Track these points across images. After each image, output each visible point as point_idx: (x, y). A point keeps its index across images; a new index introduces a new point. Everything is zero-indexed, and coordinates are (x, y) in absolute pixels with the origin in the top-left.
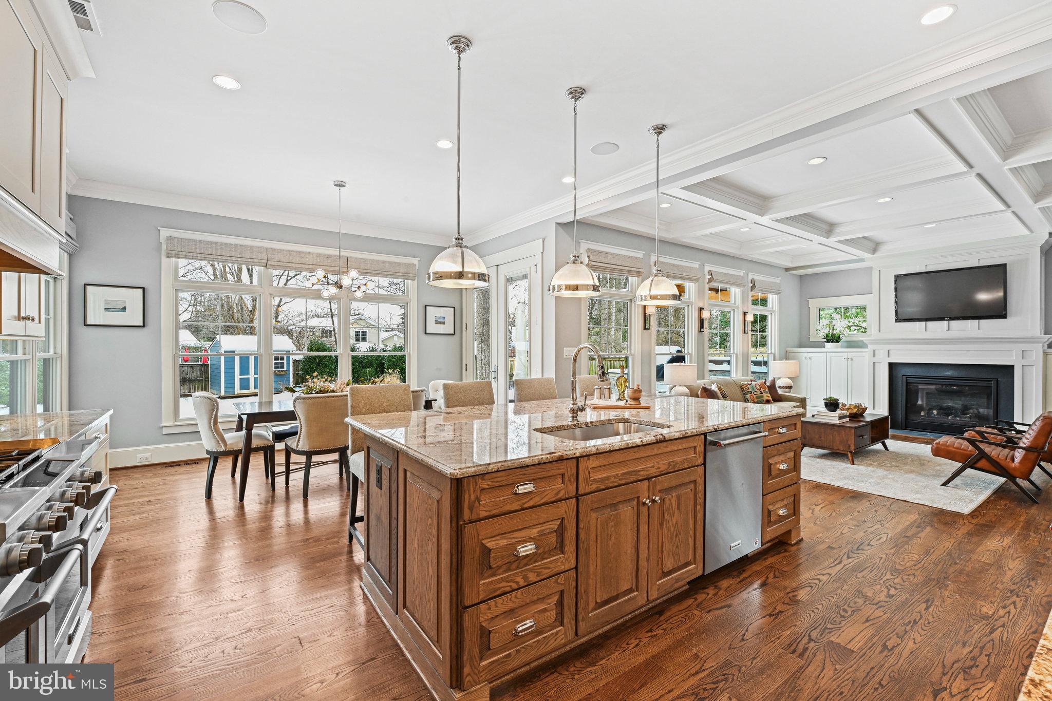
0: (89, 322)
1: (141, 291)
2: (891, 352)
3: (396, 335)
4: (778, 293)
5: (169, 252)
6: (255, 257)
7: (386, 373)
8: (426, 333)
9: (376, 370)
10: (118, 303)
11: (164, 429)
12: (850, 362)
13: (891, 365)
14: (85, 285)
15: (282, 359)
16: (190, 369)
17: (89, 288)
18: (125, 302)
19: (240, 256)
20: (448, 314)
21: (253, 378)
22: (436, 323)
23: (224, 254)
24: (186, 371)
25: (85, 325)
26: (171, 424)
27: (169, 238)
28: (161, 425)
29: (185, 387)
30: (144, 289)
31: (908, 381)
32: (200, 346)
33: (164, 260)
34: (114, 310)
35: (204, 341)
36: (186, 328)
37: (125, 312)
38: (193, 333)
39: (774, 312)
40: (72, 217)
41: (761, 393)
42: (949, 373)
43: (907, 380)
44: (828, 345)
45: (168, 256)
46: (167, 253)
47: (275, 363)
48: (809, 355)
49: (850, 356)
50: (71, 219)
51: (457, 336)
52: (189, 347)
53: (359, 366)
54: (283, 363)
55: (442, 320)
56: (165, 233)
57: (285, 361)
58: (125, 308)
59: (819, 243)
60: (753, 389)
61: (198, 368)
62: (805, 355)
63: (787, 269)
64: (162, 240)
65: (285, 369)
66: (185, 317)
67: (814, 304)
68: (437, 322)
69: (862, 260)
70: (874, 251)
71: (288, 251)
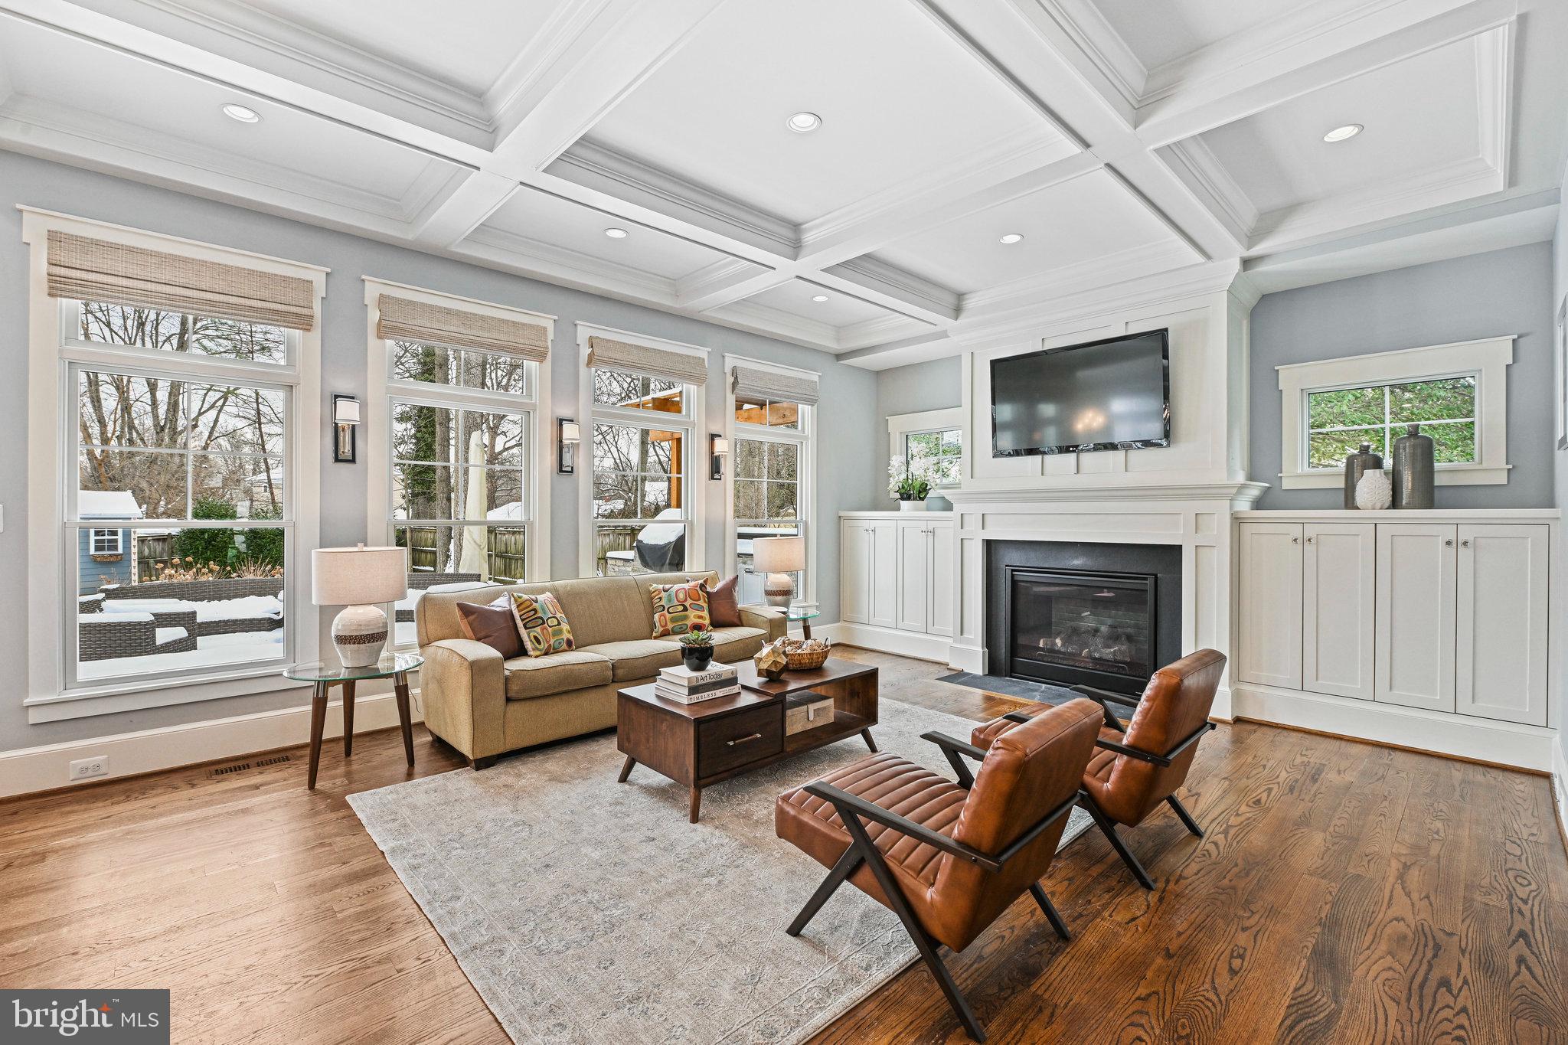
2: (987, 518)
4: (812, 401)
12: (930, 535)
13: (990, 546)
15: (114, 533)
31: (1016, 578)
39: (806, 438)
41: (685, 609)
42: (1078, 562)
43: (1013, 576)
44: (904, 504)
47: (97, 541)
48: (872, 524)
49: (931, 525)
54: (116, 541)
57: (120, 537)
59: (798, 277)
60: (670, 600)
62: (865, 524)
63: (839, 357)
65: (120, 551)
67: (897, 425)
69: (943, 335)
70: (957, 311)
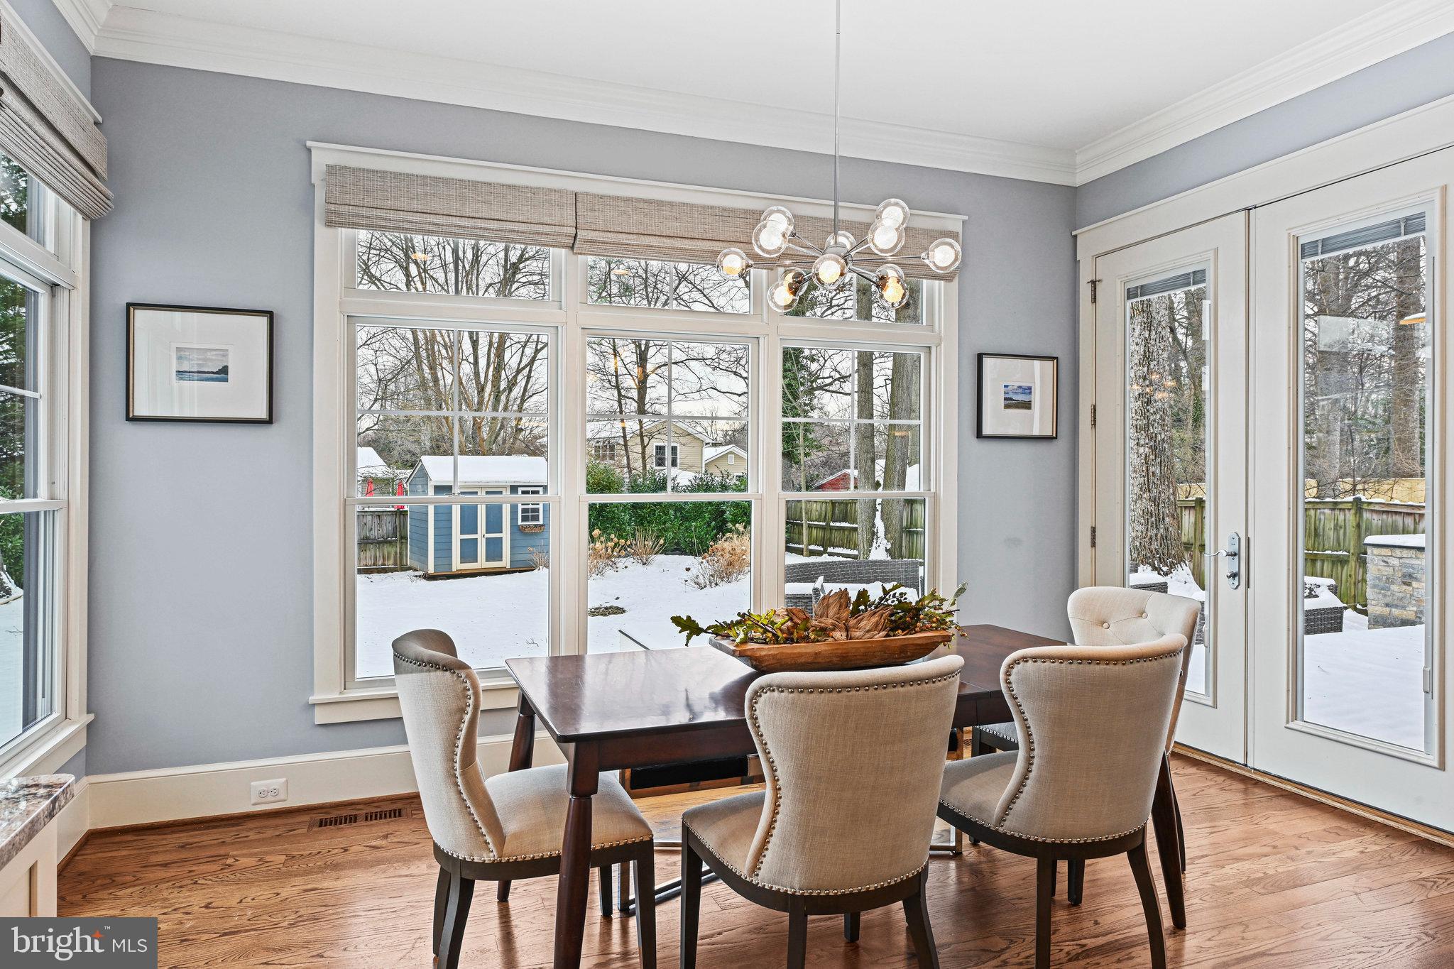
0: (140, 410)
1: (263, 321)
3: (731, 453)
5: (332, 207)
6: (546, 220)
7: (730, 531)
8: (979, 434)
9: (709, 525)
10: (209, 355)
11: (317, 709)
14: (129, 305)
16: (376, 520)
17: (140, 316)
18: (224, 353)
19: (509, 217)
20: (1039, 376)
21: (484, 540)
22: (1007, 406)
23: (468, 211)
24: (369, 524)
25: (128, 419)
26: (335, 696)
27: (331, 170)
28: (313, 699)
29: (368, 554)
30: (270, 315)
32: (392, 476)
33: (320, 230)
34: (203, 375)
35: (398, 468)
36: (369, 444)
37: (226, 380)
38: (380, 453)
40: (100, 119)
45: (330, 224)
46: (328, 212)
50: (96, 123)
51: (1062, 444)
52: (373, 478)
53: (676, 517)
55: (1020, 398)
56: (323, 156)
58: (224, 370)
61: (389, 518)
64: (317, 176)
66: (367, 422)
68: (1010, 403)
71: (630, 200)
